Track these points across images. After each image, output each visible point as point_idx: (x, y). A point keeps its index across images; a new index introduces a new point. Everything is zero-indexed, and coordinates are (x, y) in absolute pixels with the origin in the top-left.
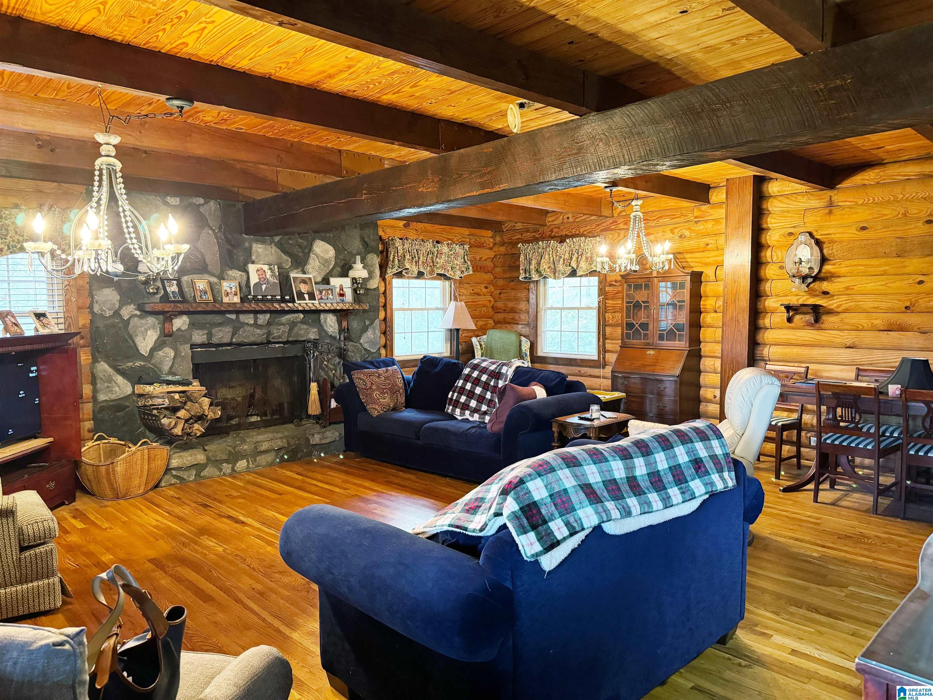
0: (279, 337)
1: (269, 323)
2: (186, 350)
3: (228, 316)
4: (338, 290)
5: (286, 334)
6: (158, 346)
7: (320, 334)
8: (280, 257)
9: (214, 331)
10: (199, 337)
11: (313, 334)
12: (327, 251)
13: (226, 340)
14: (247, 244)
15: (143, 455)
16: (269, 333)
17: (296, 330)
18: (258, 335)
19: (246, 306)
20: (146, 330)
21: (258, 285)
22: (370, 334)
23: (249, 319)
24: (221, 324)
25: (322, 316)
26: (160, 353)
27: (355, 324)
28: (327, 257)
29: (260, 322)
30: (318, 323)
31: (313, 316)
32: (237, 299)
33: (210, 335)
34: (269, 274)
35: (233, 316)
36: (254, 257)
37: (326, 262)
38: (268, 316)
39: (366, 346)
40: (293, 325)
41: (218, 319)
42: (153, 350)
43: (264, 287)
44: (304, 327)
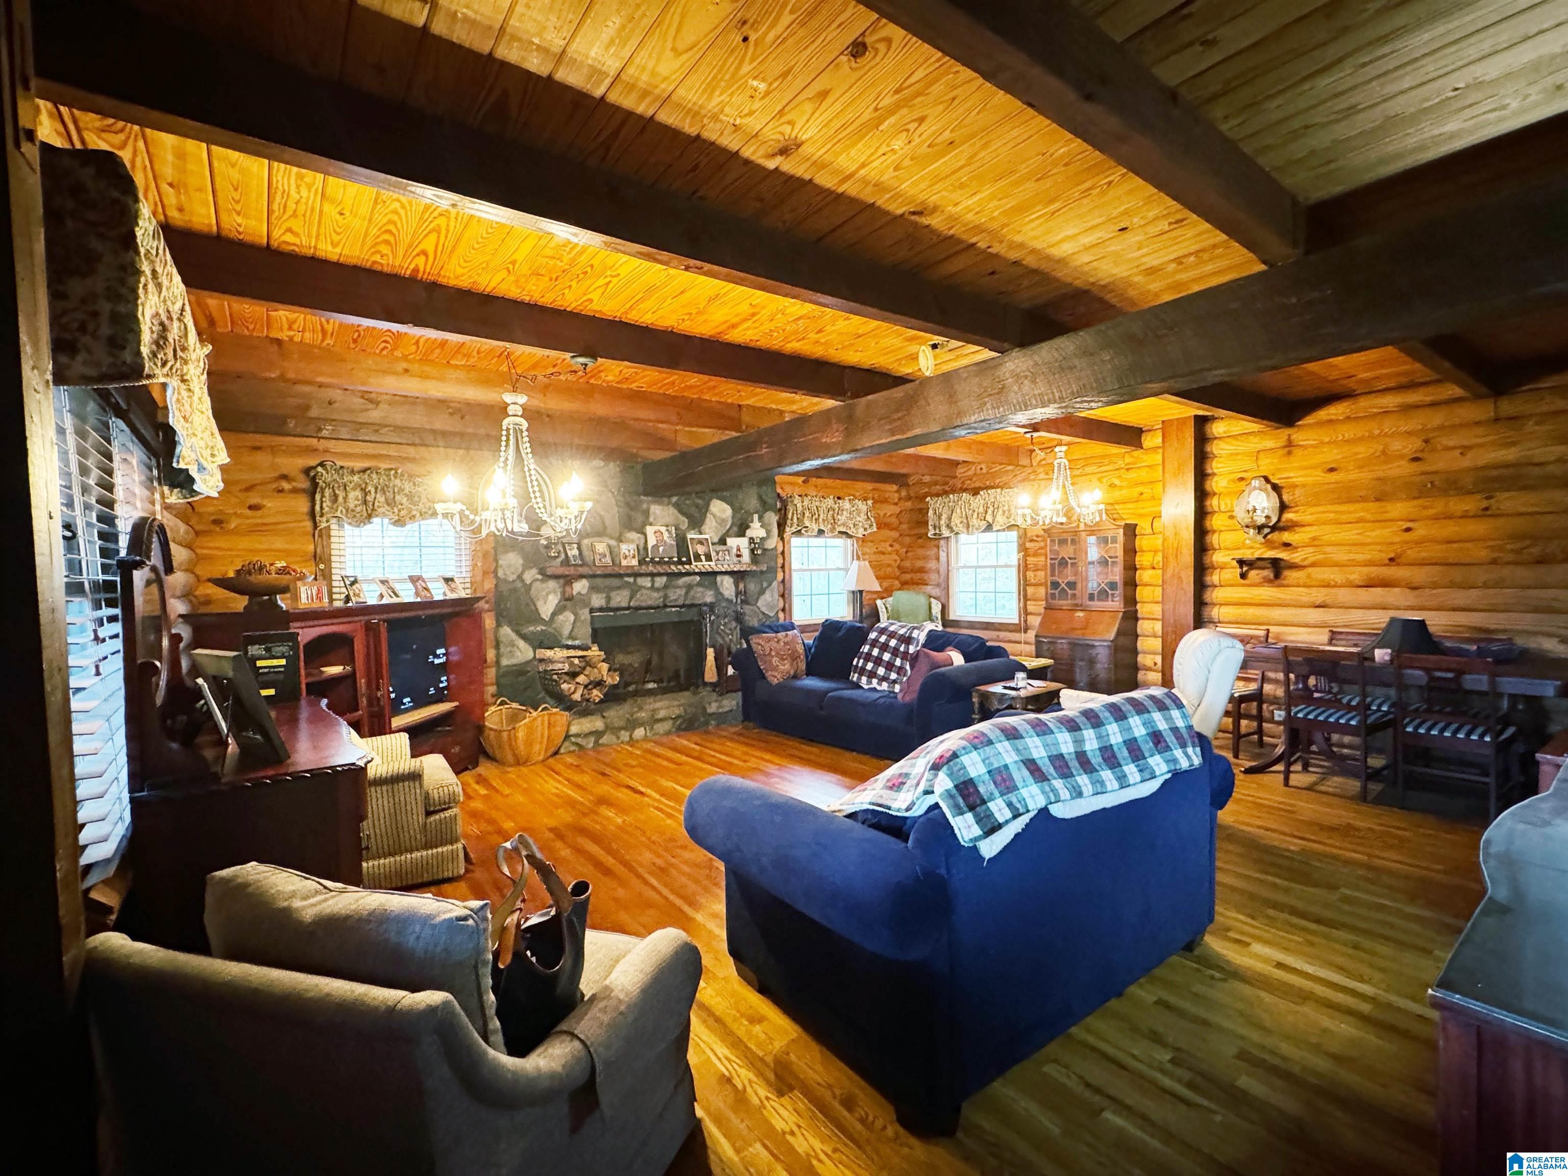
0: (676, 600)
1: (666, 587)
2: (585, 614)
3: (626, 579)
4: (735, 551)
5: (683, 598)
6: (559, 610)
7: (716, 596)
8: (677, 519)
9: (613, 594)
10: (598, 601)
11: (709, 597)
12: (724, 511)
13: (624, 604)
14: (645, 506)
15: (543, 721)
16: (665, 597)
17: (692, 593)
18: (655, 598)
19: (644, 569)
20: (547, 594)
21: (656, 547)
22: (767, 596)
23: (646, 582)
24: (619, 588)
25: (719, 578)
26: (561, 617)
27: (752, 587)
28: (724, 516)
29: (657, 585)
30: (714, 586)
31: (711, 578)
32: (635, 562)
33: (608, 599)
34: (666, 535)
35: (631, 580)
36: (651, 519)
37: (723, 521)
38: (665, 579)
39: (764, 609)
40: (689, 587)
41: (616, 582)
42: (554, 614)
43: (661, 549)
44: (700, 589)
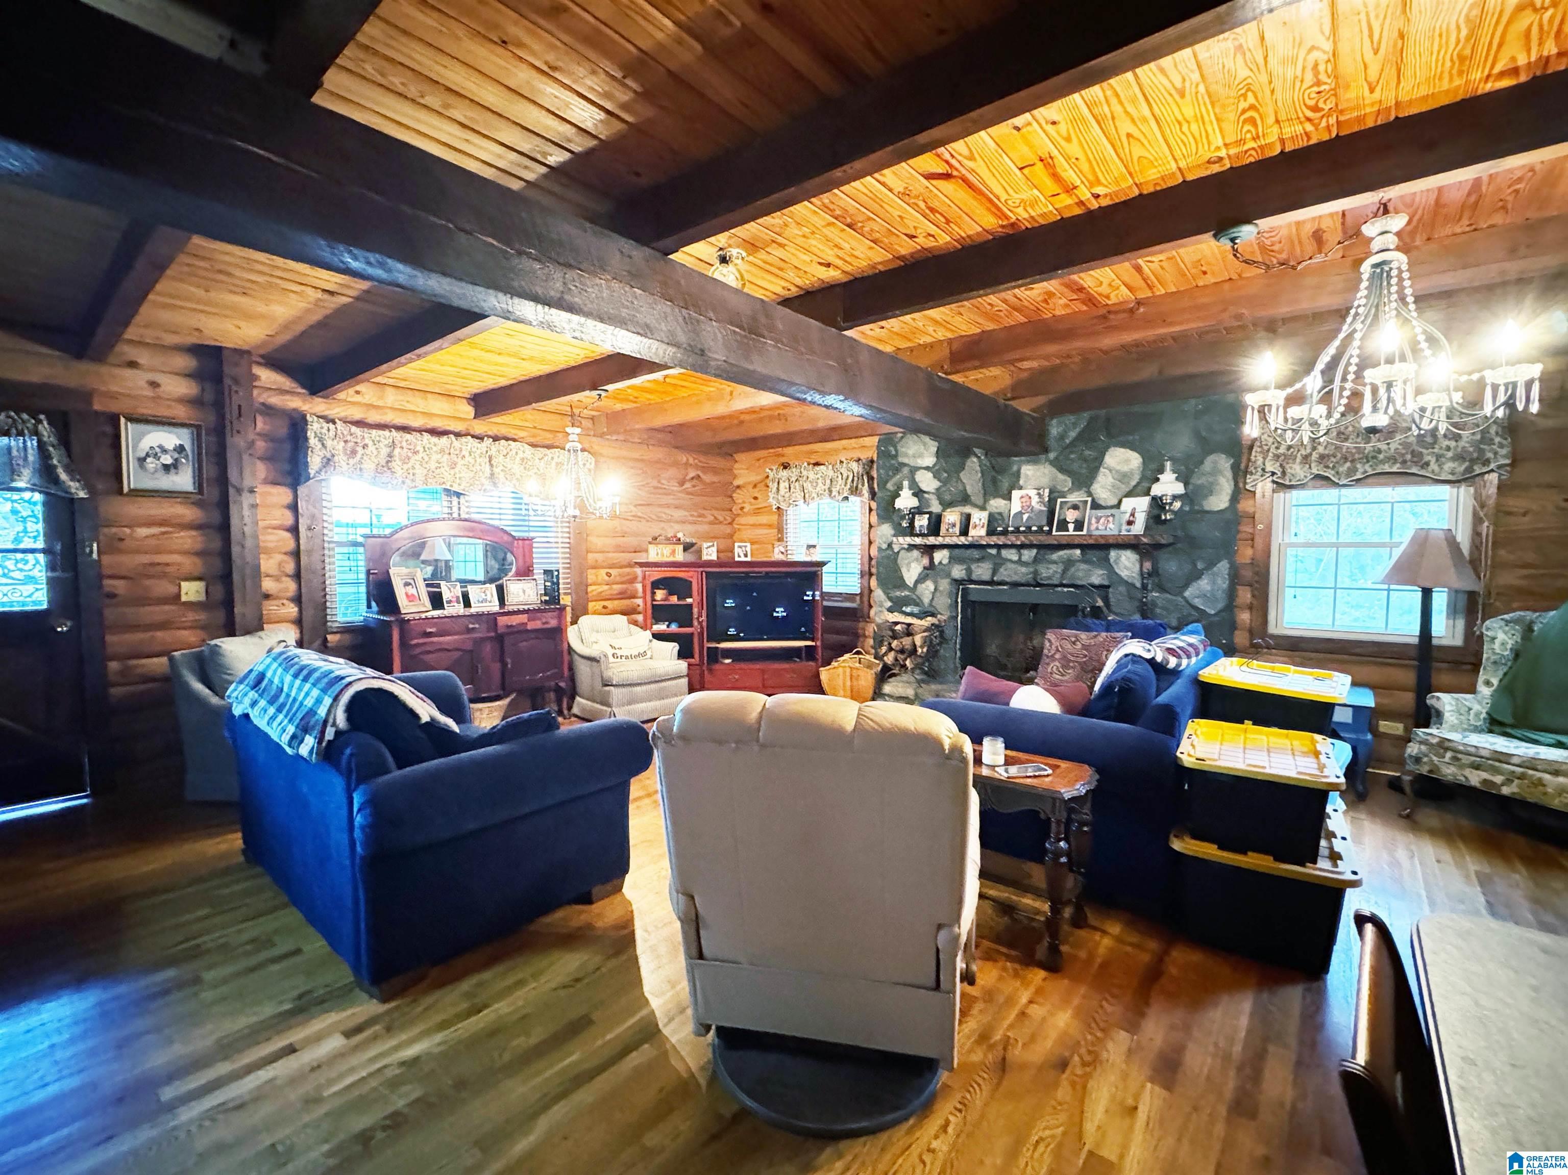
0: (1049, 578)
1: (1036, 560)
2: (945, 584)
3: (990, 551)
4: (1128, 515)
5: (1058, 576)
6: (920, 580)
7: (1109, 577)
8: (1054, 479)
9: (973, 567)
10: (958, 572)
11: (1097, 577)
13: (986, 577)
14: (1015, 468)
16: (1036, 573)
18: (1021, 573)
19: (994, 540)
22: (1204, 584)
24: (979, 560)
25: (1113, 554)
26: (923, 586)
27: (1171, 566)
28: (1125, 468)
29: (1024, 558)
30: (1105, 563)
32: (983, 532)
33: (969, 571)
34: (1035, 499)
35: (993, 551)
38: (1035, 551)
39: (1197, 602)
40: (1069, 563)
41: (976, 554)
42: (917, 582)
43: (1025, 517)
44: (1083, 566)
